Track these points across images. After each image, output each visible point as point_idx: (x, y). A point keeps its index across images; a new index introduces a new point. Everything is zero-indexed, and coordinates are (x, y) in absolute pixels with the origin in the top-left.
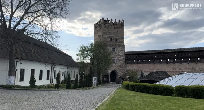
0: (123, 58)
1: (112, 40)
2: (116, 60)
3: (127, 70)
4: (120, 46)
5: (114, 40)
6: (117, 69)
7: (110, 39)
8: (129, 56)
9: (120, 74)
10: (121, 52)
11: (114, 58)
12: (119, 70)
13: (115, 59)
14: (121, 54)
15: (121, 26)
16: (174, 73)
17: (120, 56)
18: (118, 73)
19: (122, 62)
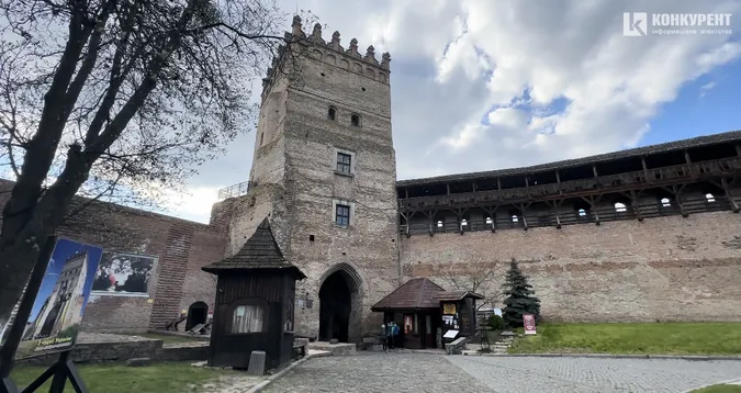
0: (390, 208)
1: (339, 117)
2: (352, 212)
3: (408, 270)
4: (373, 147)
5: (343, 119)
6: (357, 258)
7: (326, 112)
8: (416, 201)
9: (374, 289)
10: (380, 176)
11: (345, 203)
12: (371, 265)
13: (348, 207)
14: (379, 186)
15: (377, 71)
16: (695, 270)
17: (373, 192)
18: (365, 286)
19: (384, 224)
